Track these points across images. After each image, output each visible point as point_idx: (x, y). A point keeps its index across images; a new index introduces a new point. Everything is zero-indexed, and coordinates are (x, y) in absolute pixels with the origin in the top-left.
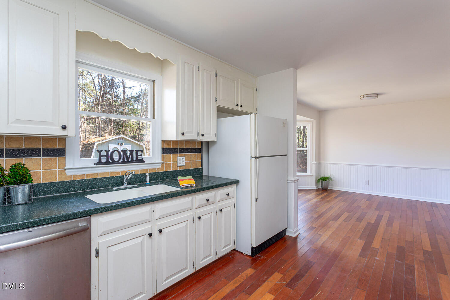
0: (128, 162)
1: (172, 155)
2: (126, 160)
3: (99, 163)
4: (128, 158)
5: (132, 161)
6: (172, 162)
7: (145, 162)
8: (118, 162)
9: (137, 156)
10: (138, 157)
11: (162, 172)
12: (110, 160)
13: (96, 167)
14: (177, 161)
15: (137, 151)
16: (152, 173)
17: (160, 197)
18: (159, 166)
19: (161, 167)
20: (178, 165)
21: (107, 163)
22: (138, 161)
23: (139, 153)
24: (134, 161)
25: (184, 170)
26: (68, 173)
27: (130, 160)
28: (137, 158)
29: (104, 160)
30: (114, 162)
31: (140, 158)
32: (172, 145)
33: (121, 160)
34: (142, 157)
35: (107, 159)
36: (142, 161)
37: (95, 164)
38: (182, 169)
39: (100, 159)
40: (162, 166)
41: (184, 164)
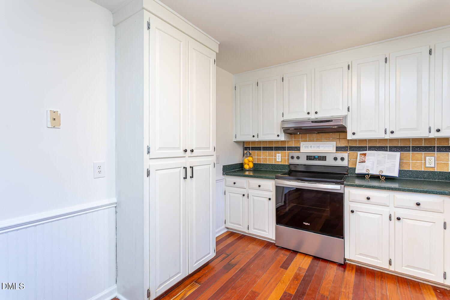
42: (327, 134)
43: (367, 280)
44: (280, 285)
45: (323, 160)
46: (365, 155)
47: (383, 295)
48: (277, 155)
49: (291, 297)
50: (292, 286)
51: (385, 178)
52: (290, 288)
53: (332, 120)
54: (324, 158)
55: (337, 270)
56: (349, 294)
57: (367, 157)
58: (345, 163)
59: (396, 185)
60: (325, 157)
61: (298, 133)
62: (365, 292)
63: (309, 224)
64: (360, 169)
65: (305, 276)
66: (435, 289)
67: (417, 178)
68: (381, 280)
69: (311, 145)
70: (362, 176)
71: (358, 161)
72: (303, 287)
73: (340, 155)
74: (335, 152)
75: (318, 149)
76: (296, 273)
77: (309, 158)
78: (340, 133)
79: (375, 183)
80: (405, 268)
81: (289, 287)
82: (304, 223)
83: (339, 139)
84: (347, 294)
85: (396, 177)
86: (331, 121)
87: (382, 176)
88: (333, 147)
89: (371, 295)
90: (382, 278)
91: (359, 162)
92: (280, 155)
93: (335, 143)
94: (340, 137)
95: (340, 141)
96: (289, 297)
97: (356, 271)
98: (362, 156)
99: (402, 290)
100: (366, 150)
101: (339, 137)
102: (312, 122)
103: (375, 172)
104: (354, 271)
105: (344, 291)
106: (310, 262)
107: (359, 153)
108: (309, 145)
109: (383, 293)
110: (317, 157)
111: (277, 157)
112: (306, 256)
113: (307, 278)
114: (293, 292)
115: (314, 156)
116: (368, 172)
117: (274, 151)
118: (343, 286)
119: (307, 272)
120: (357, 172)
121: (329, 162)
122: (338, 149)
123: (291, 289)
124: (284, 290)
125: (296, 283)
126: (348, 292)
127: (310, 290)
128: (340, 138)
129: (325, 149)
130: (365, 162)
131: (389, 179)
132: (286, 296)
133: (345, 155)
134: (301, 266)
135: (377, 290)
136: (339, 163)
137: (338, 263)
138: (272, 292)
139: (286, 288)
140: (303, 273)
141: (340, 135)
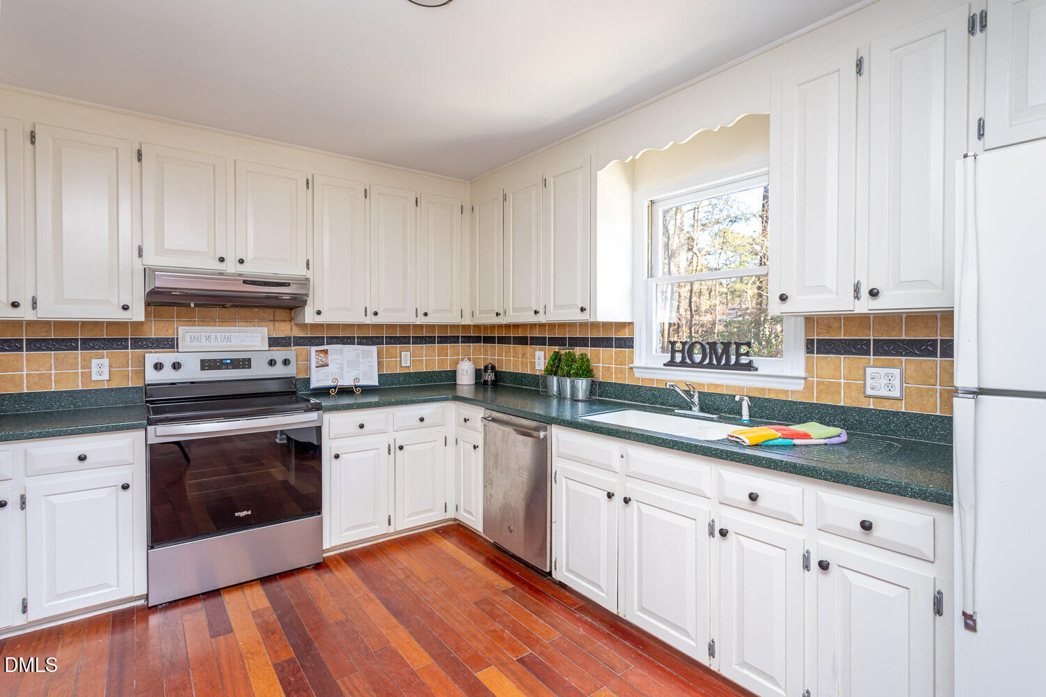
0: (719, 367)
1: (843, 360)
2: (715, 362)
3: (672, 363)
4: (719, 360)
5: (727, 366)
6: (842, 381)
7: (756, 369)
8: (700, 365)
9: (738, 355)
10: (742, 357)
11: (804, 403)
12: (688, 361)
13: (663, 369)
14: (865, 380)
15: (738, 345)
16: (774, 400)
17: (625, 432)
18: (799, 386)
19: (804, 389)
20: (869, 392)
21: (683, 364)
22: (738, 366)
23: (744, 349)
24: (730, 365)
25: (896, 414)
26: (638, 374)
27: (723, 362)
28: (737, 359)
29: (678, 357)
30: (694, 365)
31: (744, 360)
32: (845, 331)
33: (707, 361)
34: (751, 358)
35: (683, 358)
36: (749, 367)
37: (664, 365)
38: (887, 406)
39: (673, 357)
40: (809, 387)
41: (897, 393)
42: (246, 309)
43: (371, 566)
44: (251, 662)
45: (244, 368)
46: (326, 352)
47: (402, 569)
48: (95, 362)
49: (295, 662)
50: (277, 648)
51: (362, 390)
52: (276, 652)
53: (289, 283)
54: (246, 363)
55: (319, 576)
56: (368, 596)
57: (330, 357)
58: (290, 371)
59: (375, 399)
60: (249, 360)
61: (192, 305)
62: (383, 580)
63: (250, 513)
64: (319, 379)
65: (280, 617)
66: (436, 531)
67: (392, 384)
68: (384, 554)
69: (207, 334)
70: (324, 392)
71: (313, 364)
72: (297, 635)
73: (279, 354)
74: (267, 348)
75: (225, 343)
76: (257, 625)
77: (206, 365)
78: (277, 310)
79: (346, 400)
80: (408, 519)
81: (273, 652)
82: (237, 514)
83: (274, 321)
84: (367, 597)
85: (376, 386)
86: (286, 286)
87: (356, 387)
88: (263, 337)
89: (391, 578)
90: (382, 551)
91: (317, 367)
92: (106, 361)
93: (266, 329)
94: (274, 317)
95: (274, 325)
96: (292, 666)
97: (346, 561)
98: (320, 355)
99: (413, 551)
100: (324, 345)
101: (272, 318)
102: (245, 282)
103: (347, 382)
104: (343, 563)
105: (358, 595)
106: (262, 592)
107: (314, 349)
108: (204, 335)
109: (400, 567)
110: (229, 361)
111: (94, 369)
112: (243, 588)
113: (287, 619)
114: (288, 654)
115: (222, 360)
116: (335, 384)
117: (80, 352)
118: (351, 591)
119: (275, 610)
120: (314, 385)
121: (259, 370)
122: (274, 342)
123: (280, 653)
124: (270, 662)
125: (278, 639)
126: (365, 594)
127: (311, 630)
128: (276, 319)
129: (244, 343)
130: (327, 365)
131: (367, 390)
132: (283, 668)
133: (291, 353)
134: (253, 609)
135: (391, 569)
136: (279, 371)
137: (310, 566)
138: (250, 685)
139: (270, 658)
140: (272, 617)
141: (276, 314)
